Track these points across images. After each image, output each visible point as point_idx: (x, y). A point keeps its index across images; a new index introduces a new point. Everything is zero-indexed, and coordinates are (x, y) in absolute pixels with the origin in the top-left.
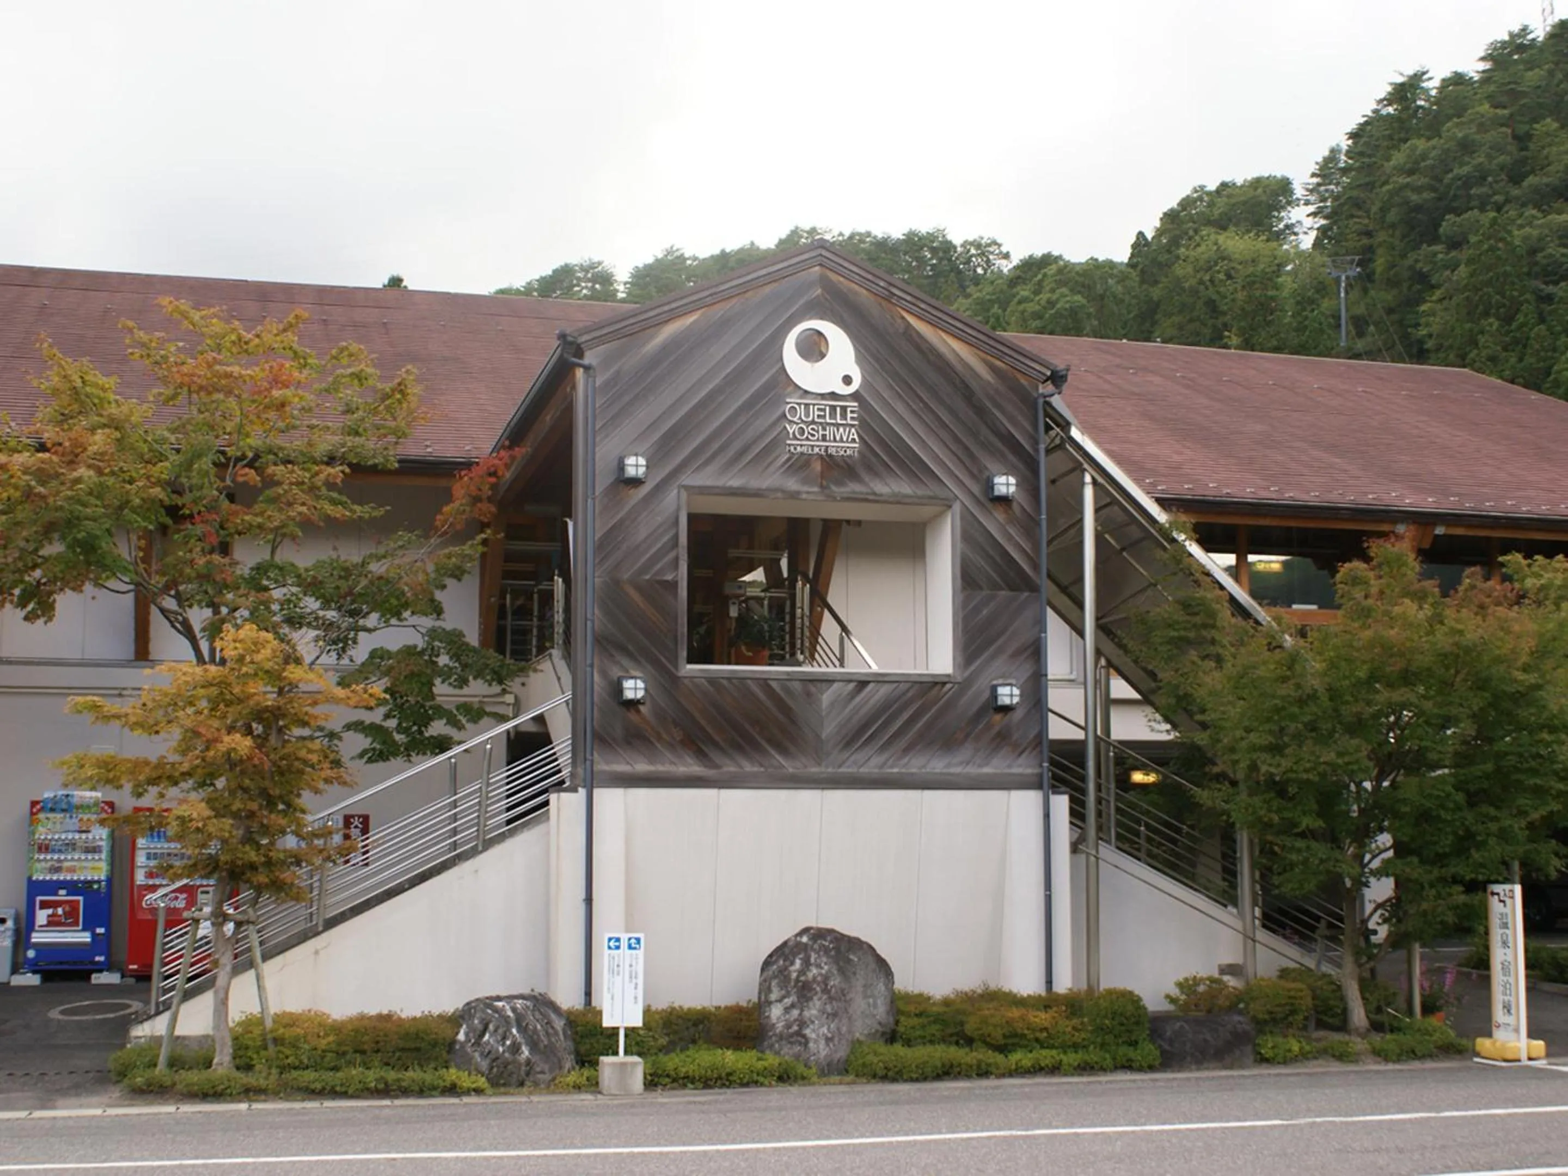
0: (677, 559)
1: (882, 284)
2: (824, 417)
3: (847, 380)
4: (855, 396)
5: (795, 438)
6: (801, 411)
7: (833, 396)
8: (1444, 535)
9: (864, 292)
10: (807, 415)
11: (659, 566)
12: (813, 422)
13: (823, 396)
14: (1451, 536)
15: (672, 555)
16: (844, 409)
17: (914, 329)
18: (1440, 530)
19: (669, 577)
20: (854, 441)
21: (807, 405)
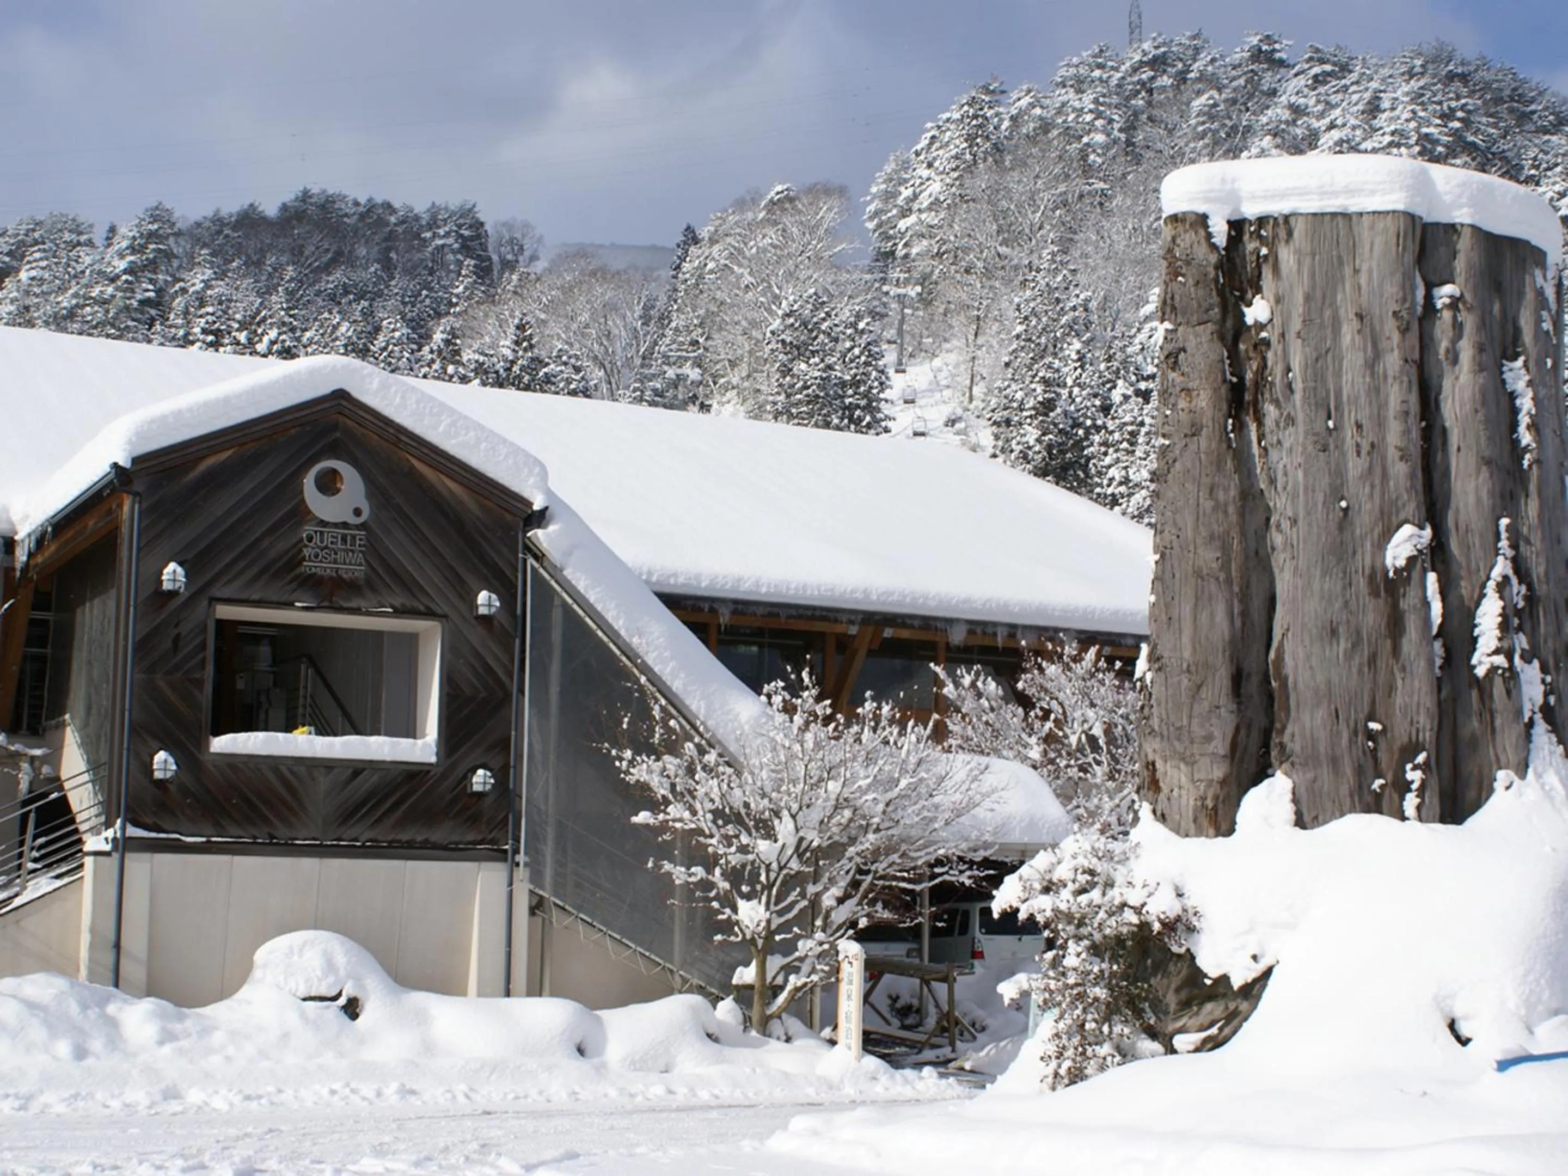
0: (203, 661)
1: (392, 431)
2: (336, 543)
3: (357, 512)
4: (363, 526)
5: (310, 560)
6: (317, 539)
7: (345, 525)
8: (892, 638)
9: (376, 437)
10: (322, 542)
11: (189, 665)
12: (326, 547)
13: (336, 525)
14: (899, 640)
15: (201, 656)
16: (354, 537)
17: (418, 471)
18: (888, 633)
19: (198, 676)
20: (360, 565)
21: (321, 532)
